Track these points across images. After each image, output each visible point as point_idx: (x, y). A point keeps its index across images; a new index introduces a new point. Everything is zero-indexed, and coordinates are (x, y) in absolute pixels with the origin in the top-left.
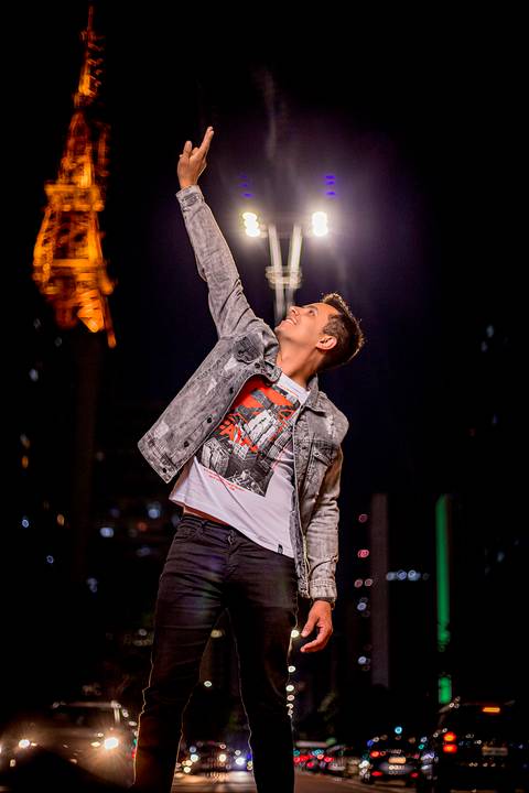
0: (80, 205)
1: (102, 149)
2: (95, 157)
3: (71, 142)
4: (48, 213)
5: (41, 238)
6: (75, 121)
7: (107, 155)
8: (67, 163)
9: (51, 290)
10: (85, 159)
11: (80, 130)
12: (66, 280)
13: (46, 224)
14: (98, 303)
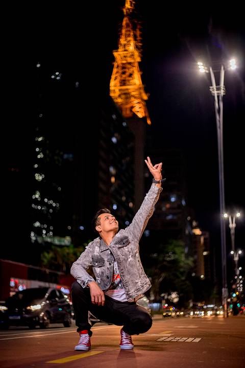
0: (130, 60)
1: (138, 33)
2: (135, 37)
3: (124, 31)
4: (115, 64)
5: (113, 77)
6: (125, 21)
7: (141, 36)
8: (122, 41)
9: (119, 100)
10: (131, 38)
11: (127, 25)
12: (126, 95)
13: (115, 70)
14: (141, 105)
